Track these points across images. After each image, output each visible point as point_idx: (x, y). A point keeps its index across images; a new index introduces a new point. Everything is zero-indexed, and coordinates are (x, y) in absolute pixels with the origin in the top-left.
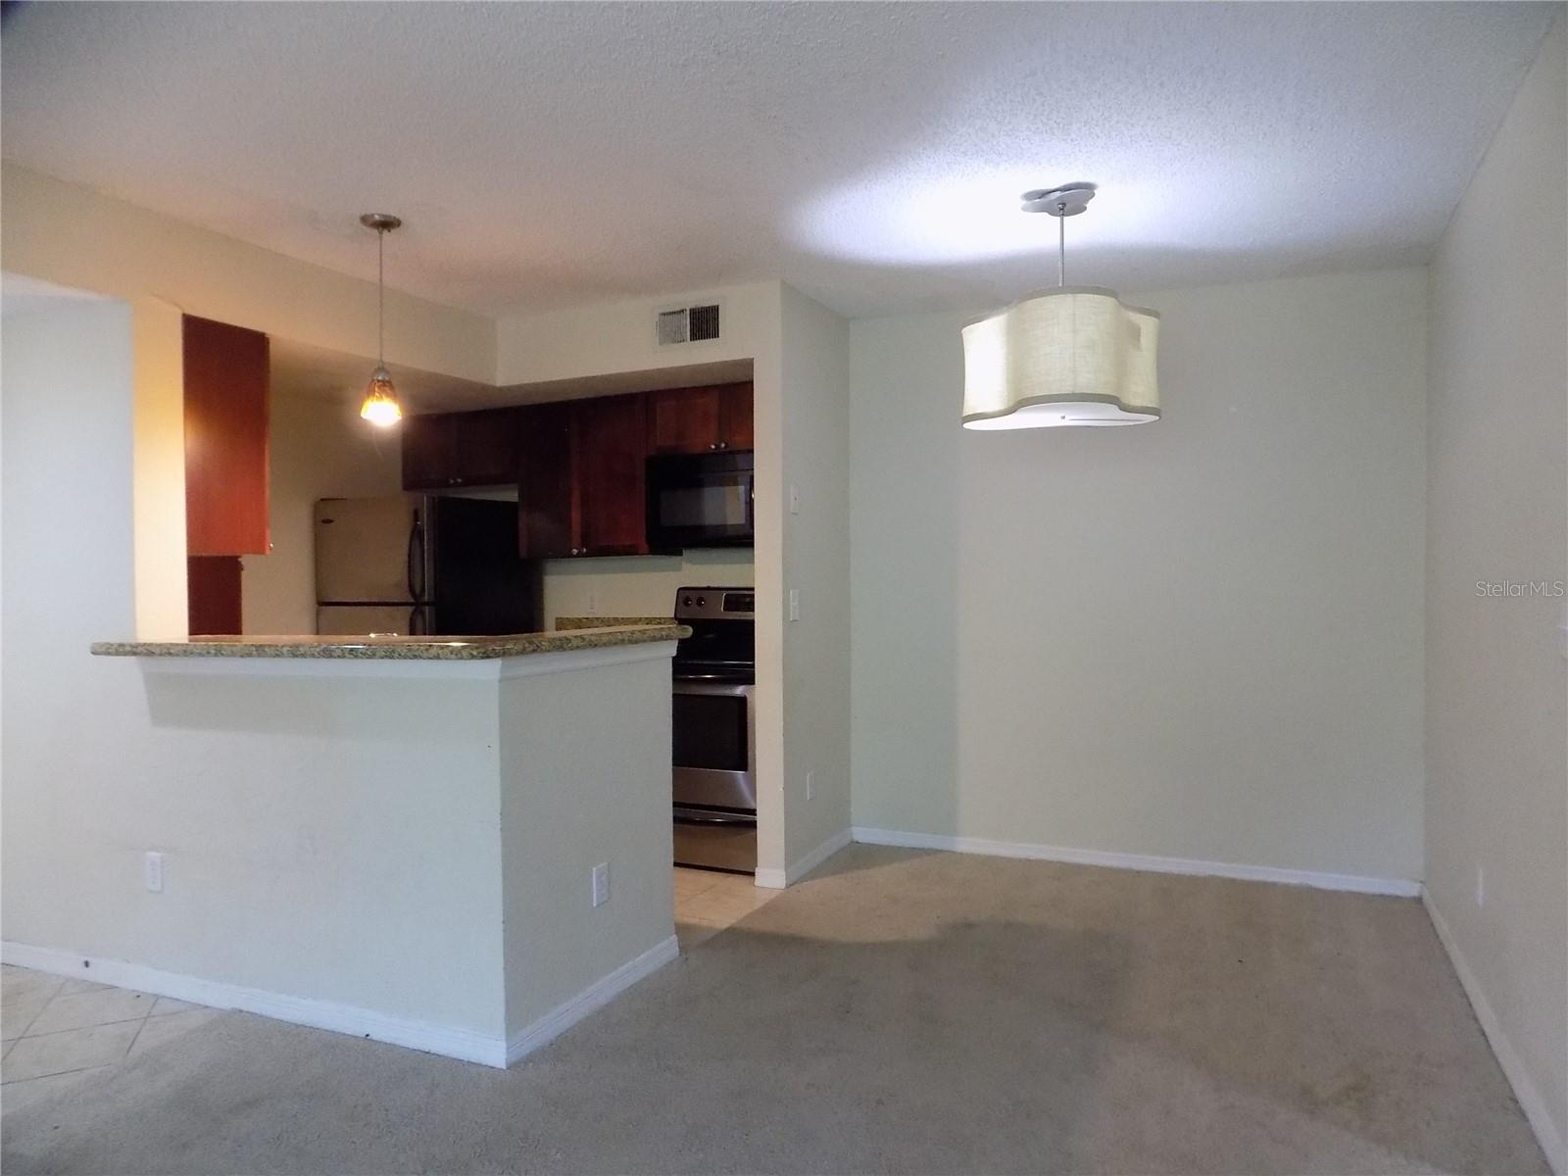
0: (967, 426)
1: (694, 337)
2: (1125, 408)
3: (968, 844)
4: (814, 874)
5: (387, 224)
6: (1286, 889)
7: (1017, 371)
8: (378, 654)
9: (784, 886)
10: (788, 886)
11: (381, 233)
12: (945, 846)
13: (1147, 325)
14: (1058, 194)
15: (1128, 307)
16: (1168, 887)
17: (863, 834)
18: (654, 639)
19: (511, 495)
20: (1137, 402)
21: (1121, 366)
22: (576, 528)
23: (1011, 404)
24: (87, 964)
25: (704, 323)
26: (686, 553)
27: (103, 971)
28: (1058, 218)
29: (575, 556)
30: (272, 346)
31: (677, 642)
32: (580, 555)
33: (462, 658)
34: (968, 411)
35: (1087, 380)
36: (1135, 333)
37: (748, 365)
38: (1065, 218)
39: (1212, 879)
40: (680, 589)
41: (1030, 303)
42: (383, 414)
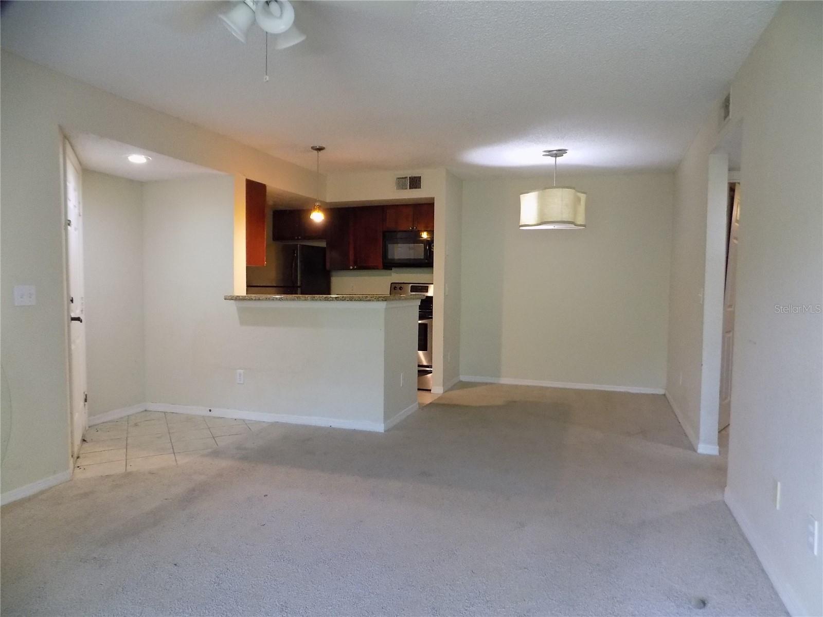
0: (521, 228)
1: (410, 188)
2: (576, 225)
3: (505, 381)
4: (452, 389)
5: (320, 149)
6: (620, 393)
7: (542, 211)
8: (347, 299)
9: (442, 392)
10: (444, 392)
11: (318, 152)
12: (496, 382)
13: (583, 197)
14: (555, 152)
15: (579, 192)
16: (580, 393)
17: (464, 378)
18: (413, 299)
19: (323, 244)
20: (579, 223)
21: (575, 212)
22: (351, 257)
23: (539, 222)
24: (210, 411)
25: (415, 182)
26: (394, 269)
27: (216, 412)
28: (554, 158)
29: (351, 269)
30: (268, 189)
31: (420, 300)
32: (354, 269)
33: (379, 301)
34: (522, 223)
35: (566, 216)
36: (579, 199)
37: (433, 199)
38: (557, 158)
39: (594, 390)
40: (392, 283)
41: (547, 190)
42: (318, 217)
